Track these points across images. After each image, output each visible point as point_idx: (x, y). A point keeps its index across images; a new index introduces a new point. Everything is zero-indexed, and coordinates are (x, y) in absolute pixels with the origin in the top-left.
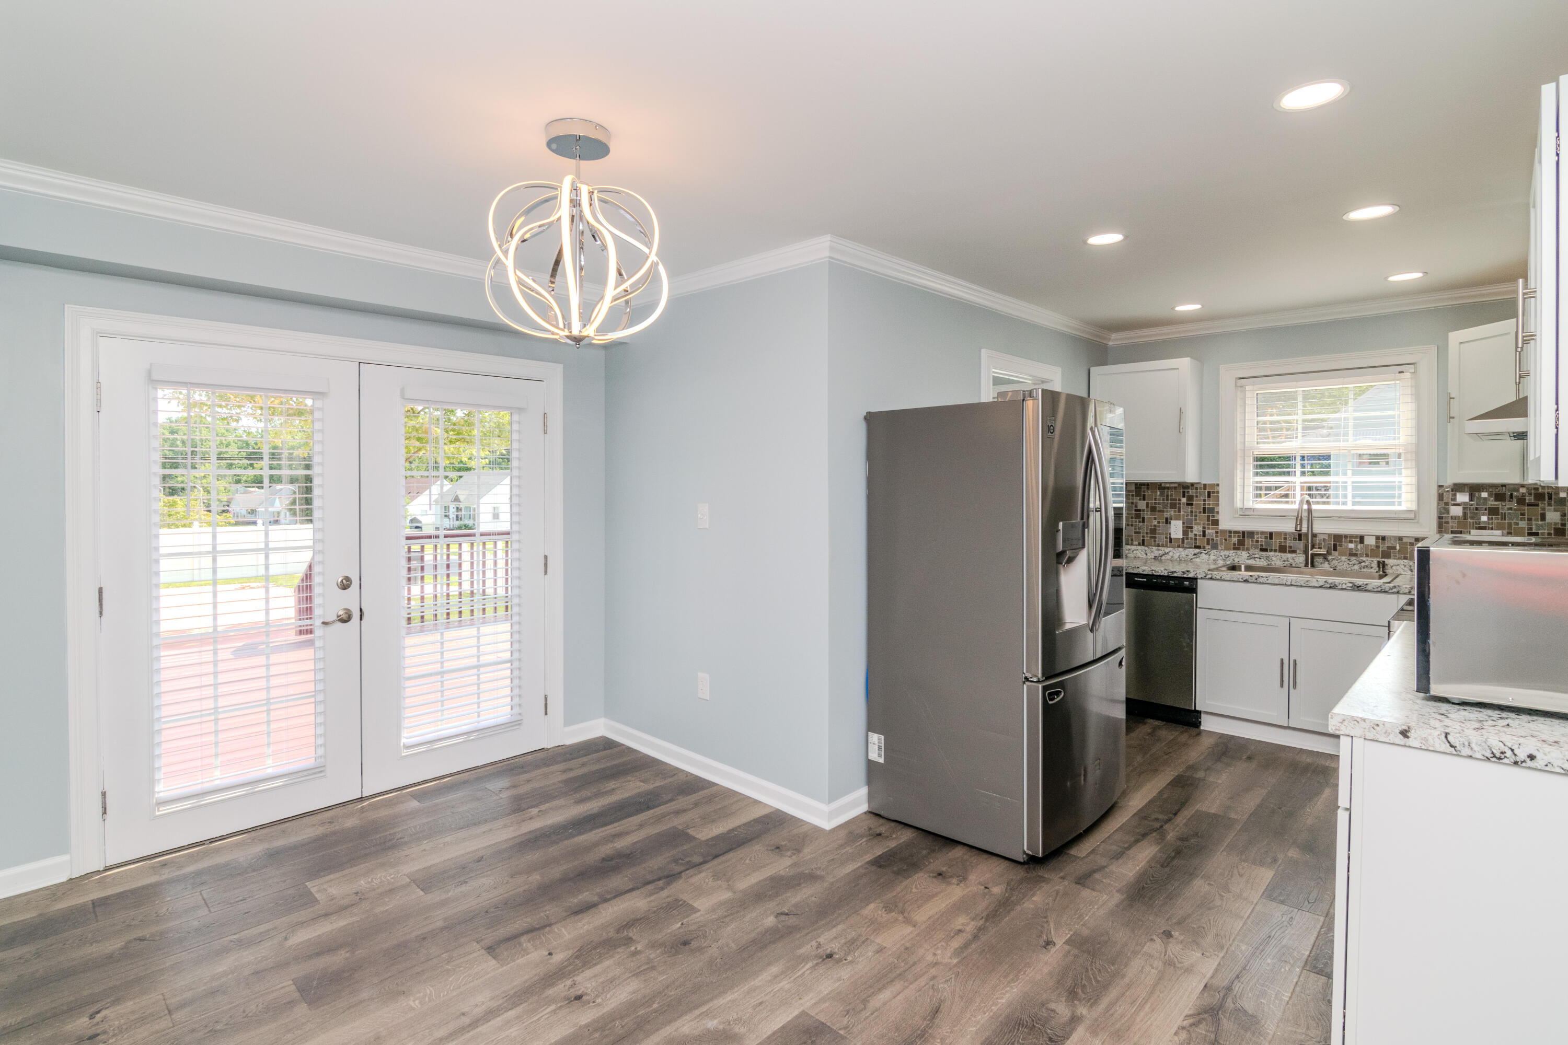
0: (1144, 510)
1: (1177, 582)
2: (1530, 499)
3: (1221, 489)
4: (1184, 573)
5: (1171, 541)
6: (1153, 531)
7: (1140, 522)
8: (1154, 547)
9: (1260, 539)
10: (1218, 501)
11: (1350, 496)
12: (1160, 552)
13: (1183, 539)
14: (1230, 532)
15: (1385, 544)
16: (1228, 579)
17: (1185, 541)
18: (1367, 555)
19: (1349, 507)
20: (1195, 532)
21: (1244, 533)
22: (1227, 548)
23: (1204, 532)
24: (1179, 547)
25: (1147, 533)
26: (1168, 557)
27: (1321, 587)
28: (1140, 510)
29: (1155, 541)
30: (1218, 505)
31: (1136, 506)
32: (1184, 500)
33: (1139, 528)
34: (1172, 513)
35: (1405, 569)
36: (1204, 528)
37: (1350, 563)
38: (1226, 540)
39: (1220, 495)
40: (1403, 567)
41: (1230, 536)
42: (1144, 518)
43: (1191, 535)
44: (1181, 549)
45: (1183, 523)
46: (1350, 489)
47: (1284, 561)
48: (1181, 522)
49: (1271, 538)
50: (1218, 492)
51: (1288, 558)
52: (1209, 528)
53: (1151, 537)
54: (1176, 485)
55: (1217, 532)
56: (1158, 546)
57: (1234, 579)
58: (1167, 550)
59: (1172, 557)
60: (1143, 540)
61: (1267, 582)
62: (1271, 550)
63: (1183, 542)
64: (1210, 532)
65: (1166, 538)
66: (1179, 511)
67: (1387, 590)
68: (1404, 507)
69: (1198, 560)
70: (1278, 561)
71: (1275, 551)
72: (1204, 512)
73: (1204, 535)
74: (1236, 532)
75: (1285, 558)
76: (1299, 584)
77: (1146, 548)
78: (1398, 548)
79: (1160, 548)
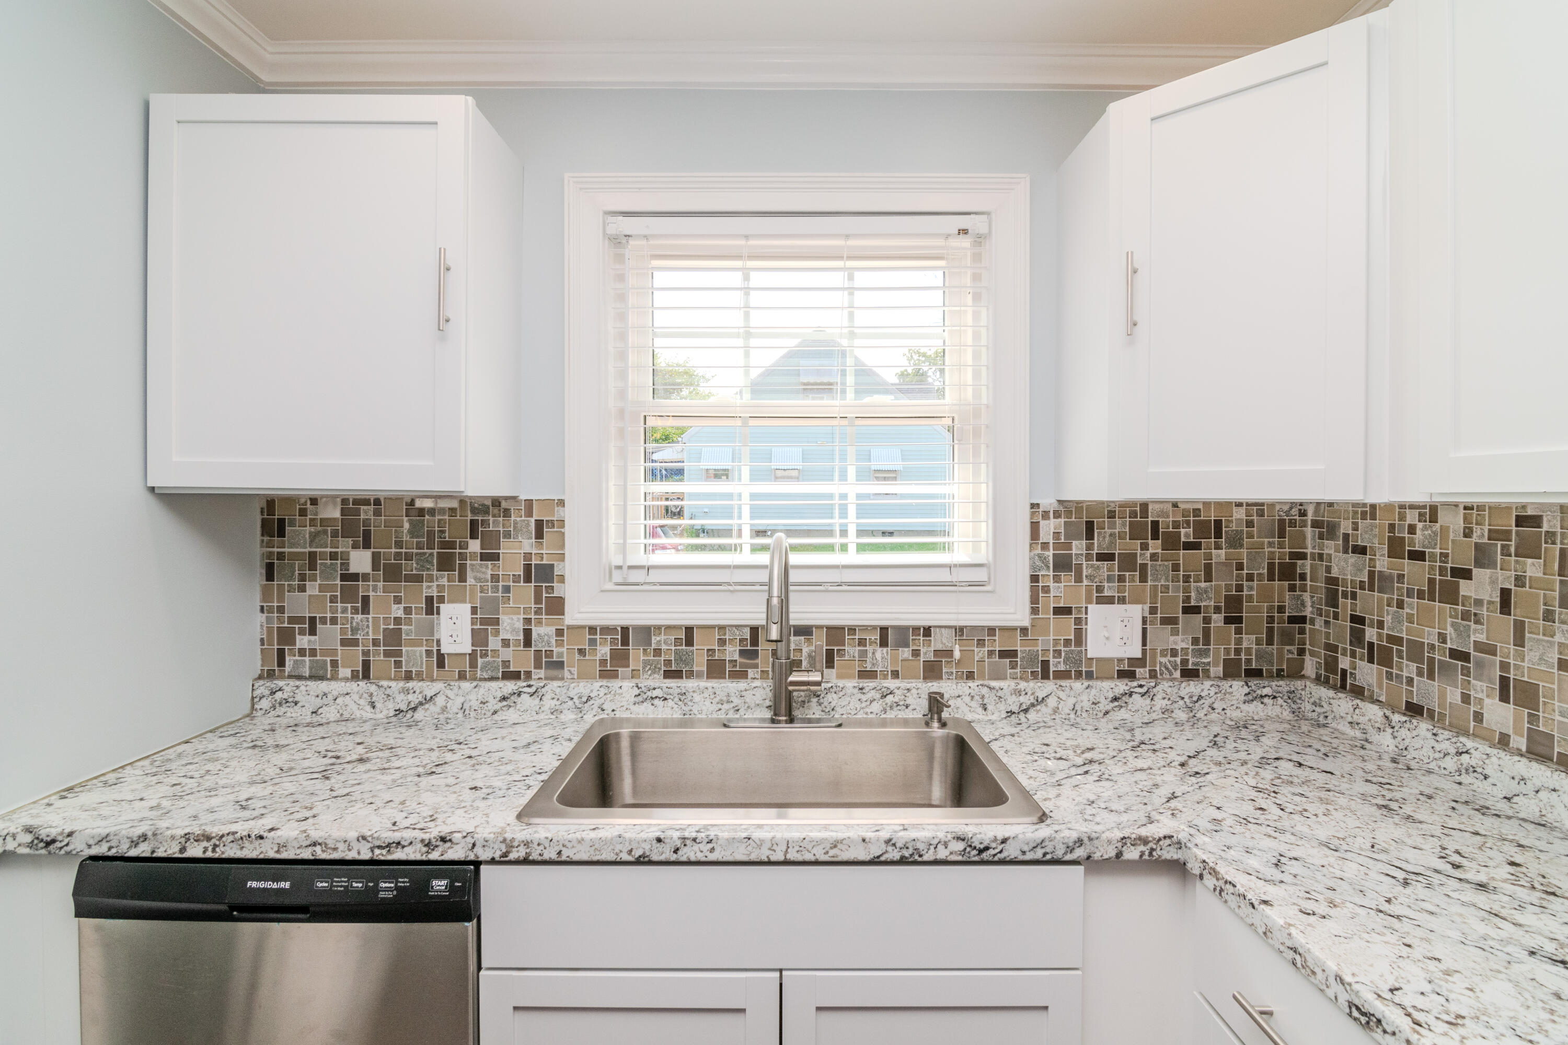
0: (366, 577)
1: (404, 882)
2: (1186, 534)
3: (568, 514)
4: (428, 844)
5: (441, 664)
6: (393, 637)
7: (355, 611)
8: (393, 684)
9: (664, 647)
10: (563, 546)
11: (852, 530)
12: (410, 697)
13: (473, 655)
14: (592, 630)
15: (930, 646)
16: (585, 857)
17: (480, 661)
18: (895, 675)
19: (852, 557)
20: (503, 635)
21: (625, 630)
22: (583, 676)
23: (528, 633)
24: (462, 676)
25: (376, 643)
26: (432, 709)
27: (875, 862)
28: (355, 577)
29: (398, 664)
30: (562, 557)
31: (345, 565)
32: (475, 546)
33: (354, 630)
34: (444, 581)
35: (974, 704)
36: (528, 621)
37: (864, 698)
38: (581, 652)
39: (567, 530)
40: (967, 699)
41: (592, 642)
42: (366, 600)
43: (494, 643)
44: (466, 685)
45: (474, 610)
46: (852, 511)
47: (721, 702)
48: (467, 607)
49: (689, 642)
50: (562, 522)
51: (728, 695)
52: (539, 622)
53: (387, 654)
54: (455, 504)
55: (560, 632)
56: (408, 677)
57: (604, 857)
58: (430, 689)
59: (444, 709)
60: (366, 665)
61: (712, 857)
62: (690, 674)
63: (473, 665)
64: (543, 632)
65: (429, 653)
66: (463, 579)
67: (1059, 853)
68: (960, 556)
69: (511, 715)
70: (708, 702)
71: (699, 675)
72: (528, 579)
73: (528, 642)
74: (606, 630)
75: (722, 695)
76: (809, 857)
77: (373, 688)
78: (957, 654)
79: (411, 684)
